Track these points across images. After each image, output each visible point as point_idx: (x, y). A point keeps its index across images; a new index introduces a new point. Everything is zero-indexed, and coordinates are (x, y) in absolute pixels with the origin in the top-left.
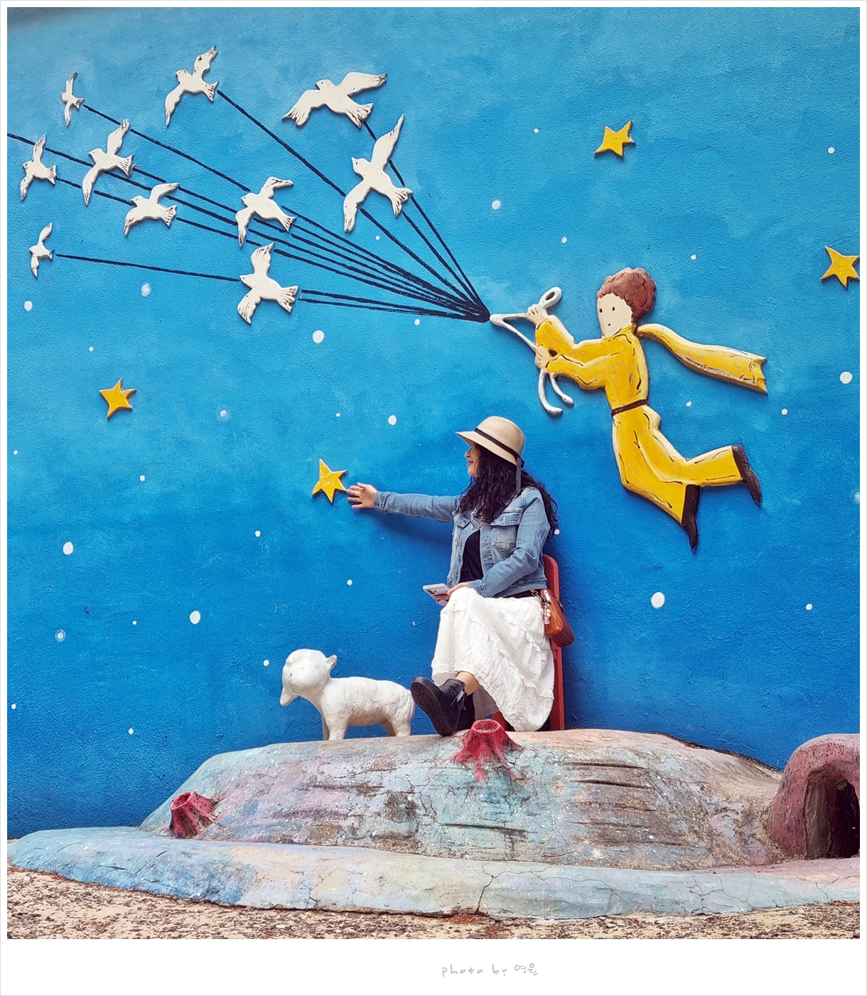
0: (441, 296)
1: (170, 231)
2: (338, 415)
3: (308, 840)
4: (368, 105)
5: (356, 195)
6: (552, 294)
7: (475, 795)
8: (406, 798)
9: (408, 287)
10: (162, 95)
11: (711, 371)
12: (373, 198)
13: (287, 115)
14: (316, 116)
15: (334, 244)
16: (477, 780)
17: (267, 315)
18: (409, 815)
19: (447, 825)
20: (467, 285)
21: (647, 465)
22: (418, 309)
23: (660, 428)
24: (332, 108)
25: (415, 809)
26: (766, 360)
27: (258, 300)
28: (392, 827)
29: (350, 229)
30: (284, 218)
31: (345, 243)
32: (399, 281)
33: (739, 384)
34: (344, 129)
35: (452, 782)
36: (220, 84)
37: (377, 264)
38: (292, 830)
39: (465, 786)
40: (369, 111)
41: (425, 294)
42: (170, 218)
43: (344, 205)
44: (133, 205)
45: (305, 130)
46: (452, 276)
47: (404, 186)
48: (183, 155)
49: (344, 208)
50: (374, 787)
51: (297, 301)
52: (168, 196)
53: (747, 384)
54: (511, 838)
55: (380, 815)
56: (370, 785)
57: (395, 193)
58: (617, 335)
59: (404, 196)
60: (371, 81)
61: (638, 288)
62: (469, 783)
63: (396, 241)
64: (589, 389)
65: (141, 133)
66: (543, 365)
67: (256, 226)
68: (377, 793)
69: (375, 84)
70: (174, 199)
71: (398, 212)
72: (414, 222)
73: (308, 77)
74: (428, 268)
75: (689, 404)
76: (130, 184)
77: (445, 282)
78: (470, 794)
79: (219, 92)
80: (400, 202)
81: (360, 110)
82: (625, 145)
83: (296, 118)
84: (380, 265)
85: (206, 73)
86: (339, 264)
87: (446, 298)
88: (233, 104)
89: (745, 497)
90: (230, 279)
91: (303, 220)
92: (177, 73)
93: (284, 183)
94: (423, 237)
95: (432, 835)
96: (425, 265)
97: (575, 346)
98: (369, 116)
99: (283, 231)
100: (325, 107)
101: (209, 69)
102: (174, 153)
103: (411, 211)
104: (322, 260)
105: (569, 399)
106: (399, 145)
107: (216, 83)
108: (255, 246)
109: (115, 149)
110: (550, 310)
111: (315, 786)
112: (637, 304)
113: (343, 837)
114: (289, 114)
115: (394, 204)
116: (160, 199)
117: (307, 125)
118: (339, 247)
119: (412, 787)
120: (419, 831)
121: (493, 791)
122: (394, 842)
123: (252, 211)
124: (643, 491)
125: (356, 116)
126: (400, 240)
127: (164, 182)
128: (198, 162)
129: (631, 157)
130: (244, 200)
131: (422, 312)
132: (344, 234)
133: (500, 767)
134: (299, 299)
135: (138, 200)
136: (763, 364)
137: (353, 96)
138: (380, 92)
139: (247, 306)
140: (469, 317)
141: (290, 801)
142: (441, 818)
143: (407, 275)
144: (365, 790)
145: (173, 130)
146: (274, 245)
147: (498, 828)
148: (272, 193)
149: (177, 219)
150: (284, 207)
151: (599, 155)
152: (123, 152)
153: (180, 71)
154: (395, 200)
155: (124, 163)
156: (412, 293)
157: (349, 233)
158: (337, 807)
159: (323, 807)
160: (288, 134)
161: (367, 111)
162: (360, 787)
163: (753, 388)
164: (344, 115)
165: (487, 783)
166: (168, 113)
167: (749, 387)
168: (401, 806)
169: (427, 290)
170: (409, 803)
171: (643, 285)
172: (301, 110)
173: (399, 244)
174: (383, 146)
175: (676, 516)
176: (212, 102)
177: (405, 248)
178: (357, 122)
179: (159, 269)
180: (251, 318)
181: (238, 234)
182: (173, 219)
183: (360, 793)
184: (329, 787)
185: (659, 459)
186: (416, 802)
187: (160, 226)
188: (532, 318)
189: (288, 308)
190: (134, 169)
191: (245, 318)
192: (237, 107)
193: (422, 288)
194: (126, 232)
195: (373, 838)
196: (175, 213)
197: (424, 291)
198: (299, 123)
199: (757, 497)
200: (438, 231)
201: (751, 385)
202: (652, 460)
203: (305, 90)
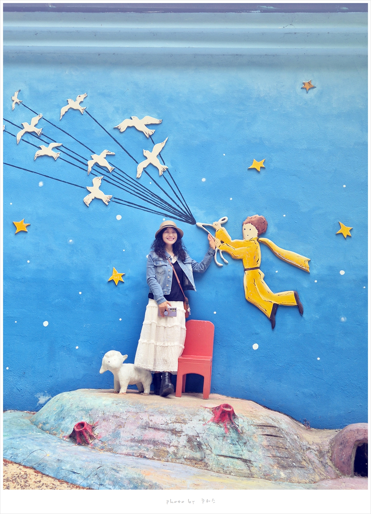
0: (176, 211)
1: (56, 162)
2: (124, 250)
3: (154, 457)
4: (153, 130)
5: (143, 164)
6: (224, 219)
7: (226, 440)
8: (196, 439)
9: (162, 205)
10: (60, 107)
11: (288, 261)
12: (150, 167)
13: (116, 127)
14: (129, 130)
15: (131, 182)
16: (226, 433)
17: (96, 205)
18: (199, 448)
19: (218, 455)
20: (188, 209)
21: (258, 293)
22: (165, 214)
23: (264, 279)
24: (137, 128)
25: (201, 445)
26: (310, 260)
27: (93, 198)
28: (193, 454)
29: (139, 177)
30: (110, 167)
31: (136, 182)
32: (158, 202)
33: (299, 268)
34: (141, 137)
35: (216, 433)
36: (87, 108)
37: (149, 193)
38: (144, 451)
39: (221, 435)
40: (153, 133)
41: (169, 209)
42: (57, 157)
43: (138, 168)
44: (40, 148)
45: (123, 134)
46: (181, 204)
47: (165, 165)
48: (66, 133)
49: (138, 169)
50: (179, 431)
51: (111, 201)
52: (57, 148)
53: (303, 268)
54: (247, 465)
55: (186, 447)
56: (177, 430)
57: (161, 167)
58: (251, 240)
59: (165, 169)
60: (157, 121)
61: (261, 223)
62: (223, 434)
63: (159, 186)
64: (236, 259)
65: (47, 120)
66: (218, 246)
67: (96, 168)
68: (181, 435)
69: (158, 122)
70: (59, 150)
71: (161, 174)
72: (167, 180)
73: (128, 113)
74: (171, 199)
75: (277, 272)
76: (39, 140)
77: (178, 206)
78: (224, 439)
79: (86, 111)
80: (163, 171)
81: (149, 131)
82: (261, 168)
83: (120, 129)
84: (150, 194)
85: (81, 102)
86: (132, 190)
87: (178, 212)
88: (92, 117)
89: (296, 312)
90: (81, 187)
91: (117, 169)
92: (68, 100)
93: (111, 153)
94: (171, 186)
95: (213, 460)
96: (170, 198)
97: (232, 241)
98: (153, 134)
99: (108, 172)
100: (134, 127)
101: (83, 101)
102: (62, 131)
103: (167, 175)
104: (124, 187)
105: (227, 262)
106: (165, 148)
107: (86, 107)
108: (95, 176)
109: (35, 124)
110: (222, 225)
111: (149, 427)
112: (260, 229)
113: (171, 457)
114: (117, 126)
115: (160, 171)
116: (53, 149)
117: (124, 132)
118: (133, 183)
119: (198, 434)
120: (206, 457)
121: (233, 439)
122: (195, 462)
123: (95, 162)
124: (255, 303)
125: (148, 133)
126: (160, 186)
127: (56, 142)
128: (72, 137)
129: (263, 172)
130: (92, 156)
131: (166, 216)
132: (136, 178)
133: (234, 427)
134: (112, 201)
135: (43, 147)
136: (309, 261)
137: (147, 125)
138: (159, 126)
139: (88, 199)
140: (187, 221)
141: (138, 434)
142: (215, 452)
143: (161, 200)
144: (174, 432)
145: (63, 122)
146: (103, 177)
147: (240, 458)
148: (105, 156)
149: (60, 158)
150: (109, 163)
151: (250, 169)
152: (38, 126)
153: (70, 99)
154: (161, 170)
155: (38, 131)
156: (163, 208)
157: (138, 178)
158: (163, 440)
159: (156, 439)
160: (115, 134)
161: (153, 132)
162: (172, 430)
163: (305, 270)
164: (142, 132)
165: (230, 434)
166: (62, 115)
167: (303, 269)
168: (195, 443)
169: (170, 207)
170: (198, 442)
171: (264, 222)
172: (123, 126)
173: (160, 187)
174: (158, 148)
175: (268, 315)
176: (82, 114)
177: (162, 189)
178: (148, 136)
179: (48, 177)
180: (89, 204)
181: (88, 169)
182: (58, 158)
183: (173, 434)
184: (157, 429)
185: (263, 291)
186: (201, 442)
187: (51, 160)
188: (215, 227)
189: (107, 203)
190: (42, 134)
191: (86, 204)
192: (94, 119)
193: (168, 206)
194: (35, 159)
195: (185, 459)
196: (59, 156)
197: (168, 208)
198: (122, 131)
199: (301, 312)
200: (177, 185)
201: (304, 269)
202: (260, 291)
203: (126, 119)
